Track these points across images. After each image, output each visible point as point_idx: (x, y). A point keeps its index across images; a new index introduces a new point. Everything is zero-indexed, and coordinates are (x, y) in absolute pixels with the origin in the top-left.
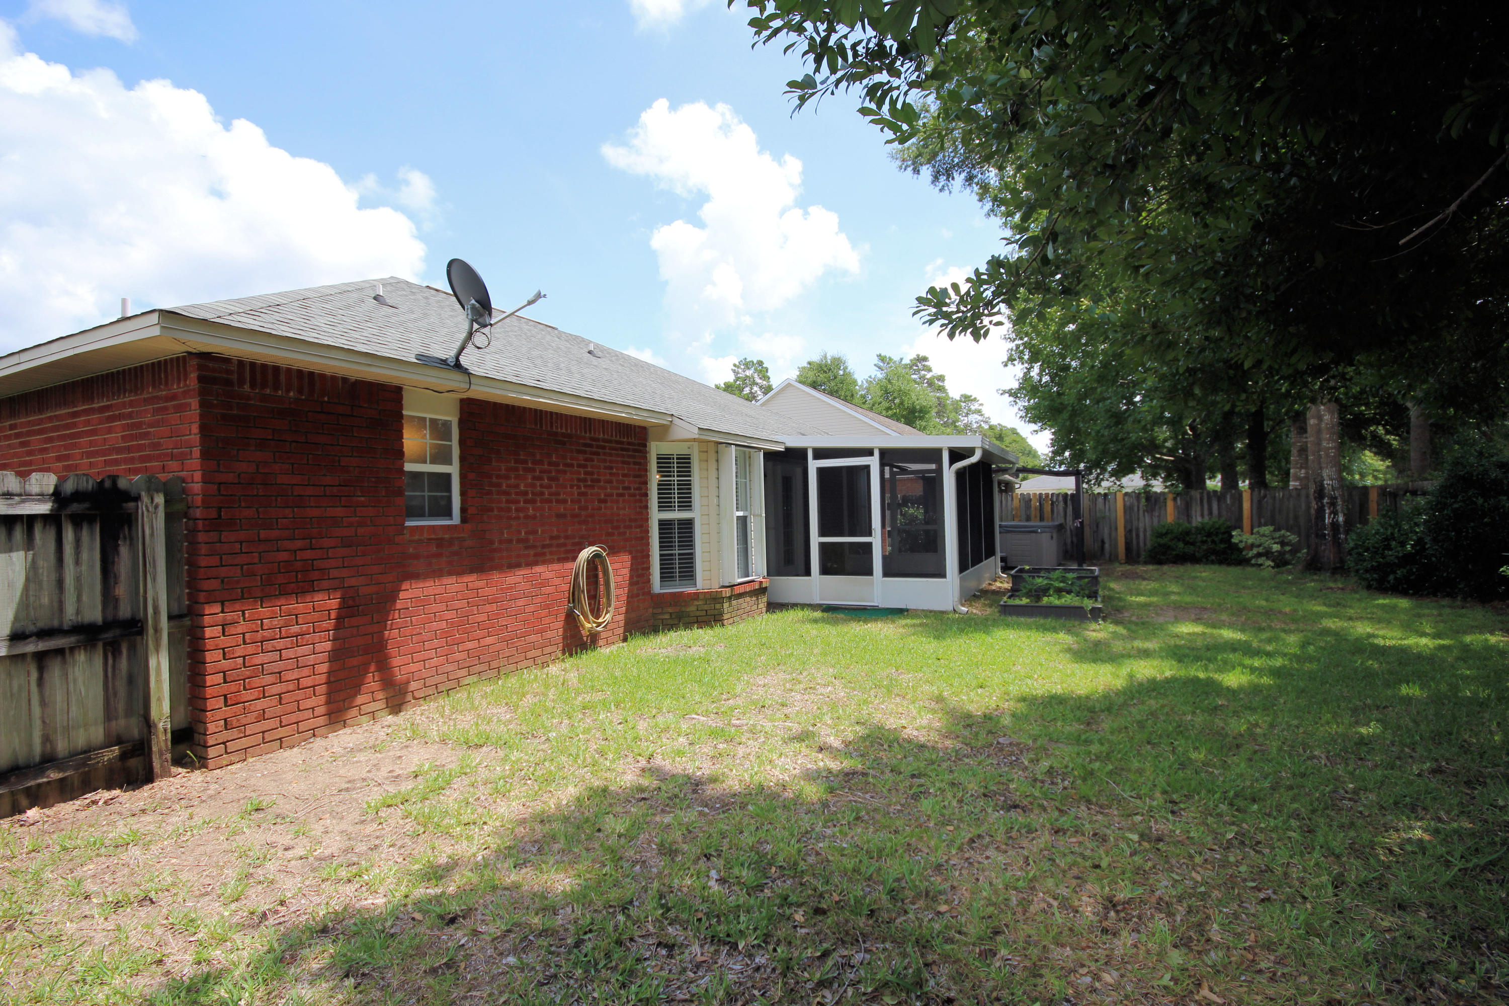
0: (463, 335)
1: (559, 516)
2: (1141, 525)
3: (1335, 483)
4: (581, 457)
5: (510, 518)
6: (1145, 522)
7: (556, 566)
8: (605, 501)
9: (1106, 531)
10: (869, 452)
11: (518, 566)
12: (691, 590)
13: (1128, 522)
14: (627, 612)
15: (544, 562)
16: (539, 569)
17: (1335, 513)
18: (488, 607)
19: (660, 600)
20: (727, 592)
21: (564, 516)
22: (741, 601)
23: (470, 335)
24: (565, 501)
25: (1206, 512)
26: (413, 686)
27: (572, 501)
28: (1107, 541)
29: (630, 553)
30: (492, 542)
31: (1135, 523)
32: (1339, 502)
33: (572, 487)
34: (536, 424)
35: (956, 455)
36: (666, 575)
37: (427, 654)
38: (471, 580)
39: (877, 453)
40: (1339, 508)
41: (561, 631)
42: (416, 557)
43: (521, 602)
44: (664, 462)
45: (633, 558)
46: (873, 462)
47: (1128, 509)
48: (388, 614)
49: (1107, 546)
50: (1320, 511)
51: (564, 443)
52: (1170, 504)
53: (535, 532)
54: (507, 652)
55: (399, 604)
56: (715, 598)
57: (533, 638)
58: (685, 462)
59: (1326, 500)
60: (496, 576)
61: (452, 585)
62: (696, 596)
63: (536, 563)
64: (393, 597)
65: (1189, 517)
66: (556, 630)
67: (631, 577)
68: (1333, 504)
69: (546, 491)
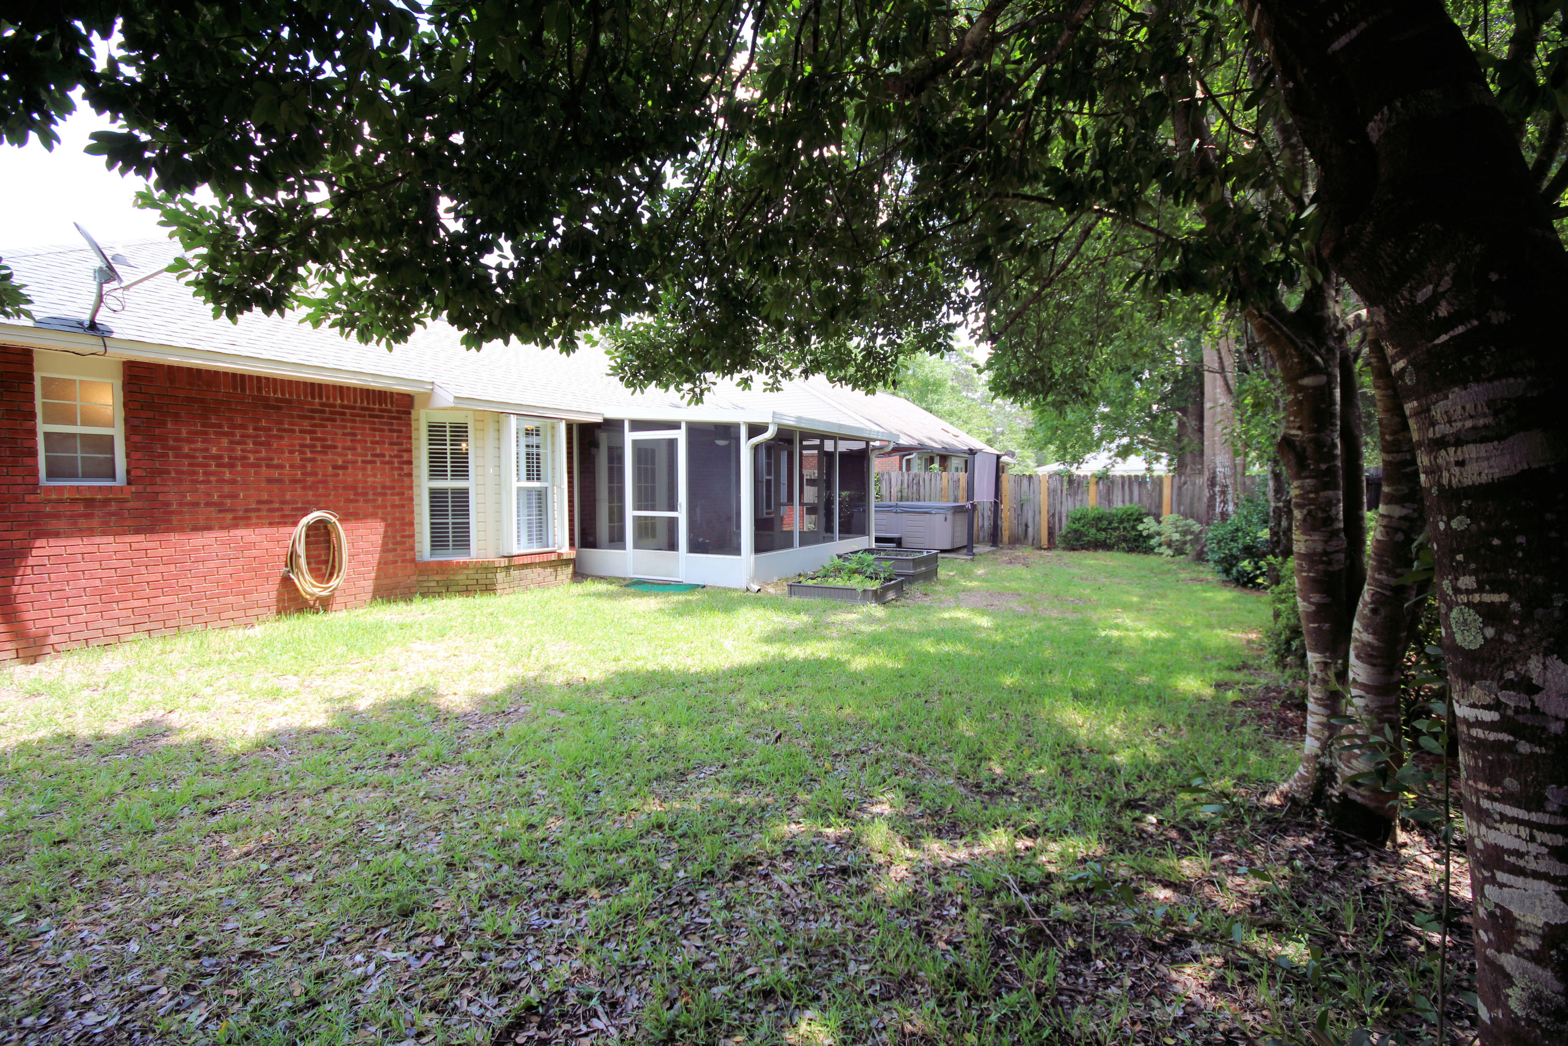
0: (93, 298)
1: (269, 481)
2: (1064, 510)
3: (1228, 472)
4: (306, 422)
5: (197, 482)
6: (1069, 507)
7: (267, 530)
8: (344, 468)
9: (1030, 514)
10: (675, 426)
11: (209, 528)
12: (462, 559)
13: (1051, 505)
14: (377, 578)
15: (247, 526)
16: (239, 532)
17: (1225, 502)
18: (162, 568)
19: (424, 569)
20: (505, 563)
21: (279, 481)
22: (525, 571)
23: (100, 298)
24: (281, 467)
25: (1127, 498)
26: (53, 639)
27: (291, 466)
28: (1030, 524)
29: (384, 519)
30: (168, 504)
31: (1058, 507)
32: (1230, 490)
33: (291, 452)
34: (235, 388)
35: (755, 430)
36: (438, 541)
37: (72, 611)
38: (139, 540)
39: (683, 426)
40: (1229, 497)
41: (274, 594)
42: (56, 516)
43: (212, 564)
44: (436, 430)
45: (387, 526)
46: (681, 436)
47: (1052, 492)
48: (17, 569)
49: (1030, 530)
50: (1212, 498)
51: (279, 408)
52: (1093, 489)
53: (234, 496)
54: (191, 611)
55: (31, 561)
56: (488, 569)
57: (230, 599)
58: (460, 432)
59: (1217, 489)
60: (174, 537)
61: (108, 544)
62: (466, 566)
63: (236, 526)
64: (23, 553)
65: (1110, 502)
66: (270, 592)
67: (384, 544)
68: (1223, 493)
69: (251, 456)
